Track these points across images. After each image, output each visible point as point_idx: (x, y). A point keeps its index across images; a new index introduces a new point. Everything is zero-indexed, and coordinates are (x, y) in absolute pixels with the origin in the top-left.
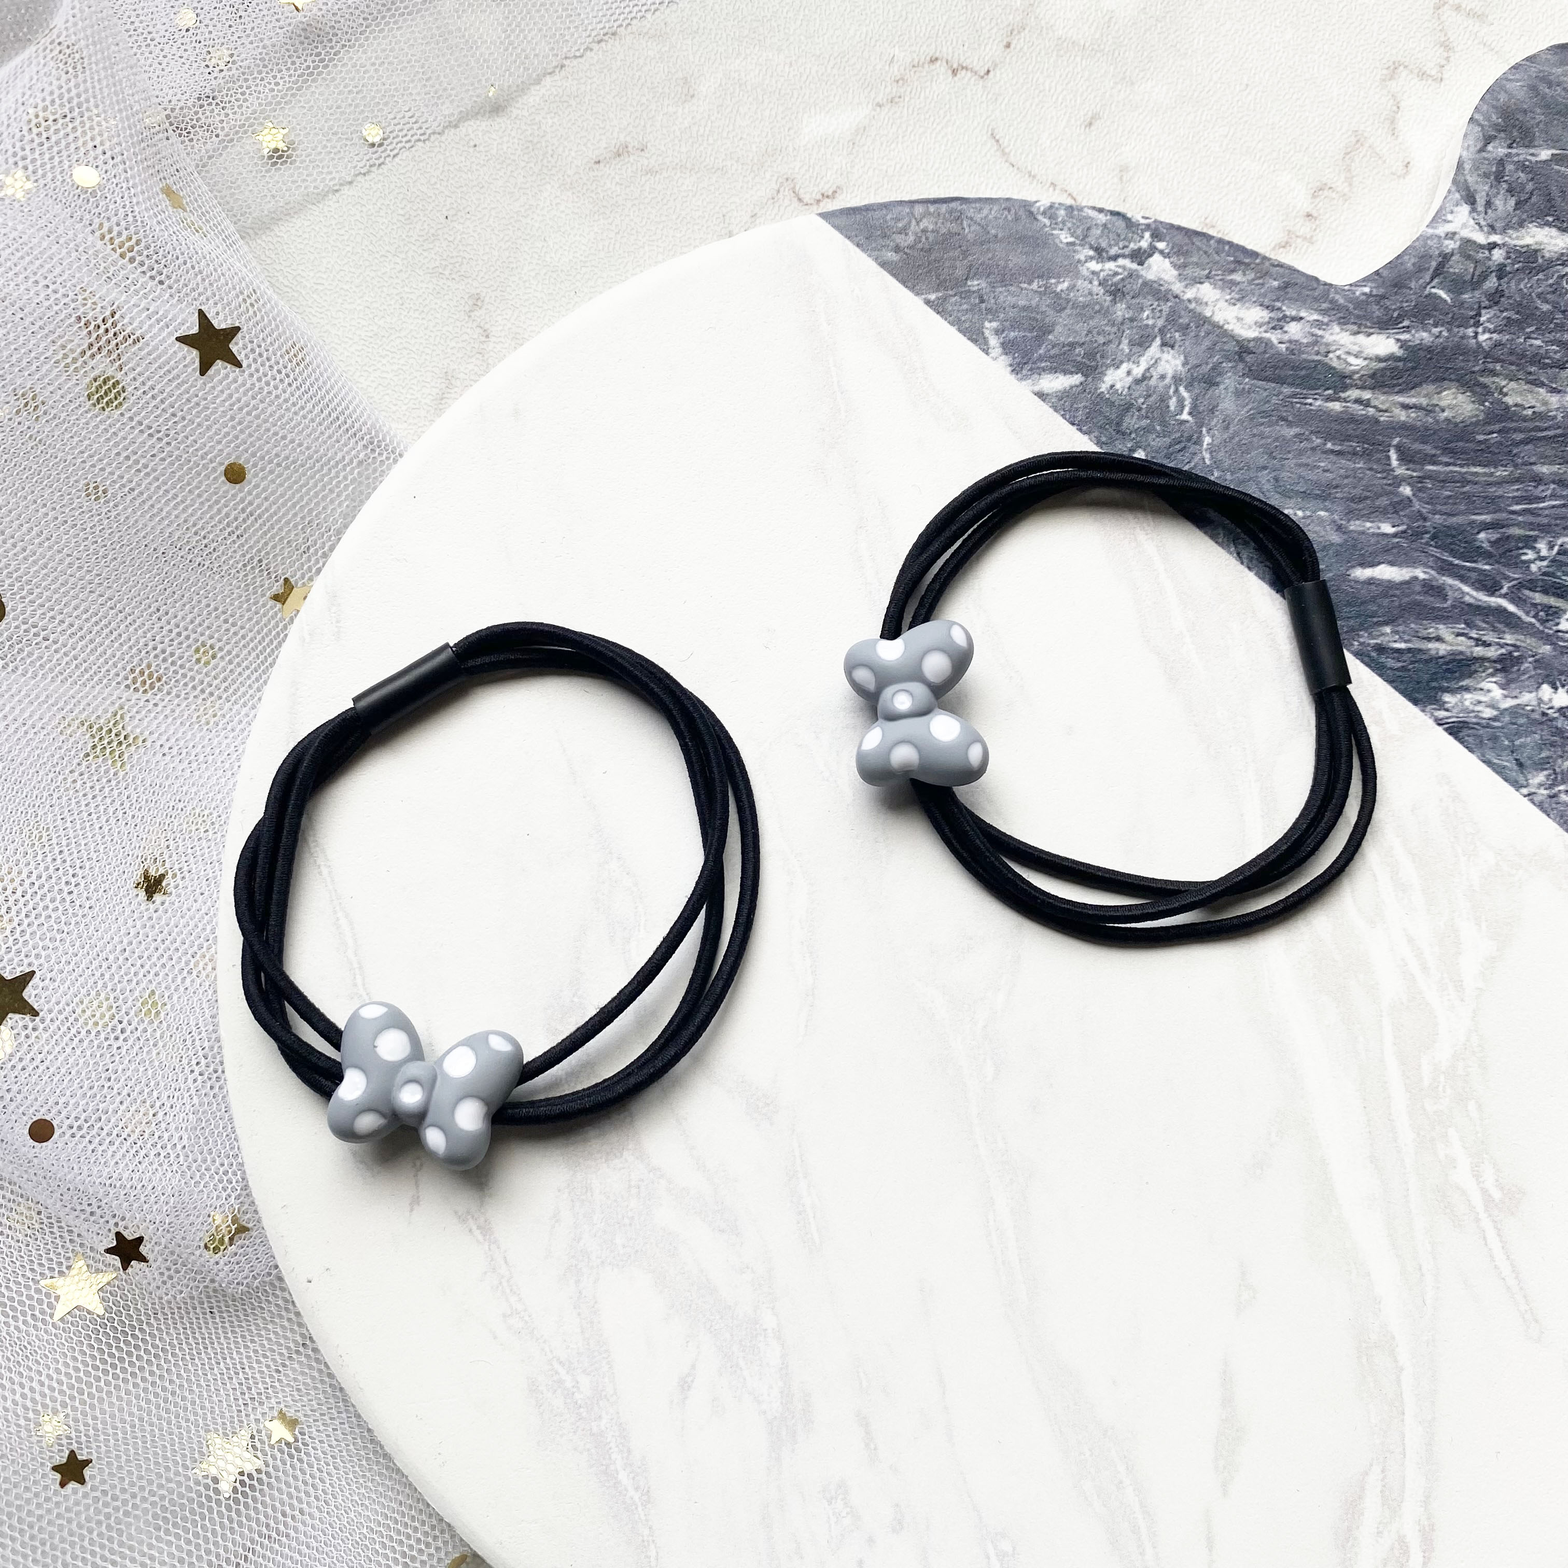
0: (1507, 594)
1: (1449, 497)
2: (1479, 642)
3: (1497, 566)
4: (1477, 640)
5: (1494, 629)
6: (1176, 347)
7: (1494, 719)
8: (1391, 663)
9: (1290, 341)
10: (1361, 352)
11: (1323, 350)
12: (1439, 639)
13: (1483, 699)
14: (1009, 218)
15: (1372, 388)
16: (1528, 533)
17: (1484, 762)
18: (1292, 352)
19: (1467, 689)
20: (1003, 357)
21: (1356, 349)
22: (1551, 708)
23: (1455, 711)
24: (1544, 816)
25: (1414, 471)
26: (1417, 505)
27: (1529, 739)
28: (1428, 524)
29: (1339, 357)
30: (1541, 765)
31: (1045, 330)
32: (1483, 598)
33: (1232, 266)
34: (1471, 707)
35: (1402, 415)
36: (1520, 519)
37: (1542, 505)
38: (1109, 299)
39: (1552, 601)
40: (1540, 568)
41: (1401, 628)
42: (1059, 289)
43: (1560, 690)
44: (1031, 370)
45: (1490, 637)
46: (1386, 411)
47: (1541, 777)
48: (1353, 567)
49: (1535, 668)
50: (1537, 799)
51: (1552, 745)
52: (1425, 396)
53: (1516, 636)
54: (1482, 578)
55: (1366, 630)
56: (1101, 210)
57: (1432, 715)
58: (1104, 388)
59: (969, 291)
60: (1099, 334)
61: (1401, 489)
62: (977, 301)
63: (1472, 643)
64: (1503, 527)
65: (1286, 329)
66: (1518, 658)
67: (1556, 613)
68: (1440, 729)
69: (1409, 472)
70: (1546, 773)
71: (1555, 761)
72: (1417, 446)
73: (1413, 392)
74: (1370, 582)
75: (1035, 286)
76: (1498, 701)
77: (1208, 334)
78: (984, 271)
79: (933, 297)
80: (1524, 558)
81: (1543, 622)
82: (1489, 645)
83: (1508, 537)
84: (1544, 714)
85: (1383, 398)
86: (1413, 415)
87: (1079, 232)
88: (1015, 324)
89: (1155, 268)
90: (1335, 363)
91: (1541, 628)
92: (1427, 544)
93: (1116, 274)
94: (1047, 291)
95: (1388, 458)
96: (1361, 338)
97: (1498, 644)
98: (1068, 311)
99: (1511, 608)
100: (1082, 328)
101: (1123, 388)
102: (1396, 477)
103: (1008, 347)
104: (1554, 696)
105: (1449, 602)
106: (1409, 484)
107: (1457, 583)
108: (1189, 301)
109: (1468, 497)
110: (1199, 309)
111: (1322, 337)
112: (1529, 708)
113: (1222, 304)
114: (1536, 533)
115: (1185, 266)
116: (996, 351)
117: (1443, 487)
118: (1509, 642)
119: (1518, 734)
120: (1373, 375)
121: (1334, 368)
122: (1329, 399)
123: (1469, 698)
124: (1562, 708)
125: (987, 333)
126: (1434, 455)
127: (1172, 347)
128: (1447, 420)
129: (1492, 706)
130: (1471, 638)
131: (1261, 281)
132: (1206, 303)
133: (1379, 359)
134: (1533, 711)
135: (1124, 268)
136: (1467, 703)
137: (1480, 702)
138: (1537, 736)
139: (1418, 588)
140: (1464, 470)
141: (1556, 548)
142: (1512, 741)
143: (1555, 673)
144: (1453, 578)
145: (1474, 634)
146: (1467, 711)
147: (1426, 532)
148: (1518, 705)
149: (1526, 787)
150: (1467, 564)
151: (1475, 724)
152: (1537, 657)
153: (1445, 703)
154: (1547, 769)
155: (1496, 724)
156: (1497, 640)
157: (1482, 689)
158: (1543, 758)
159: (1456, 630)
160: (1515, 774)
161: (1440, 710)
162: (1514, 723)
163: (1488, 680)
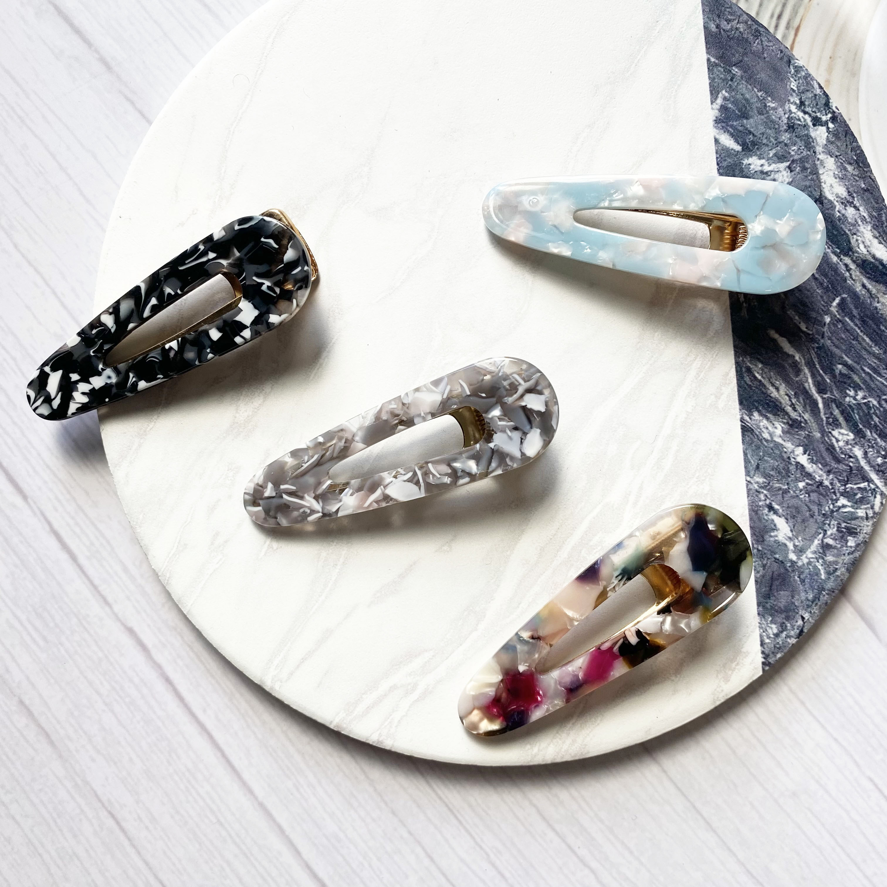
0: (825, 398)
1: (843, 339)
2: (793, 406)
3: (833, 384)
4: (793, 404)
5: (804, 407)
6: (793, 173)
7: (767, 441)
8: (747, 379)
9: (843, 215)
10: (869, 247)
11: (854, 231)
12: (777, 389)
13: (770, 428)
14: (778, 56)
15: (858, 265)
16: (860, 383)
17: (744, 452)
18: (840, 220)
19: (768, 419)
20: (717, 111)
21: (868, 243)
22: (794, 458)
23: (753, 422)
24: (746, 495)
25: (839, 314)
26: (825, 329)
27: (772, 461)
28: (822, 341)
29: (857, 240)
30: (766, 475)
31: (745, 115)
32: (813, 391)
33: (852, 162)
34: (762, 427)
35: (858, 288)
36: (863, 375)
37: (879, 378)
38: (785, 127)
39: (841, 419)
40: (850, 402)
41: (766, 370)
42: (768, 104)
43: (806, 456)
44: (723, 127)
45: (799, 408)
46: (854, 280)
47: (761, 480)
48: (773, 328)
49: (805, 437)
50: (751, 486)
51: (779, 472)
52: (877, 290)
53: (811, 418)
54: (822, 383)
55: (751, 357)
56: (821, 87)
57: (742, 414)
58: (745, 162)
59: (730, 71)
60: (766, 138)
61: (826, 317)
62: (729, 78)
63: (789, 403)
64: (852, 371)
65: (847, 208)
66: (802, 427)
67: (836, 424)
68: (740, 423)
69: (836, 313)
70: (765, 480)
71: (773, 480)
72: (852, 306)
73: (874, 283)
74: (773, 341)
75: (760, 94)
76: (775, 435)
77: (812, 180)
78: (745, 69)
79: (713, 60)
80: (848, 391)
81: (828, 423)
82: (796, 411)
83: (849, 377)
84: (789, 458)
85: (858, 273)
86: (863, 292)
87: (802, 88)
88: (735, 102)
89: (818, 132)
90: (853, 241)
91: (825, 425)
92: (813, 348)
93: (799, 120)
94: (763, 101)
95: (834, 299)
96: (876, 241)
97: (800, 414)
98: (762, 117)
99: (821, 405)
100: (762, 129)
101: (753, 169)
102: (828, 309)
103: (723, 108)
104: (801, 455)
105: (797, 379)
106: (831, 318)
107: (809, 375)
108: (818, 159)
109: (851, 346)
110: (819, 166)
111: (859, 225)
112: (785, 450)
113: (831, 173)
114: (864, 387)
115: (832, 143)
116: (717, 106)
117: (844, 332)
118: (805, 417)
119: (770, 455)
120: (864, 261)
121: (850, 243)
122: (834, 253)
123: (765, 422)
124: (799, 463)
125: (720, 95)
126: (855, 317)
127: (791, 171)
128: (876, 308)
129: (771, 435)
130: (791, 401)
131: (858, 179)
132: (824, 167)
133: (874, 257)
134: (786, 452)
135: (805, 120)
136: (762, 424)
137: (767, 428)
138: (777, 464)
139: (790, 361)
140: (861, 334)
141: (865, 401)
142: (764, 456)
143: (811, 447)
144: (809, 372)
145: (794, 401)
146: (758, 427)
147: (818, 343)
148: (782, 445)
149: (751, 478)
150: (821, 372)
151: (756, 434)
152: (811, 434)
153: (752, 415)
154: (767, 479)
155: (765, 443)
156: (801, 412)
157: (773, 424)
158: (769, 474)
159: (788, 392)
160: (751, 469)
161: (748, 416)
162: (772, 450)
163: (780, 423)
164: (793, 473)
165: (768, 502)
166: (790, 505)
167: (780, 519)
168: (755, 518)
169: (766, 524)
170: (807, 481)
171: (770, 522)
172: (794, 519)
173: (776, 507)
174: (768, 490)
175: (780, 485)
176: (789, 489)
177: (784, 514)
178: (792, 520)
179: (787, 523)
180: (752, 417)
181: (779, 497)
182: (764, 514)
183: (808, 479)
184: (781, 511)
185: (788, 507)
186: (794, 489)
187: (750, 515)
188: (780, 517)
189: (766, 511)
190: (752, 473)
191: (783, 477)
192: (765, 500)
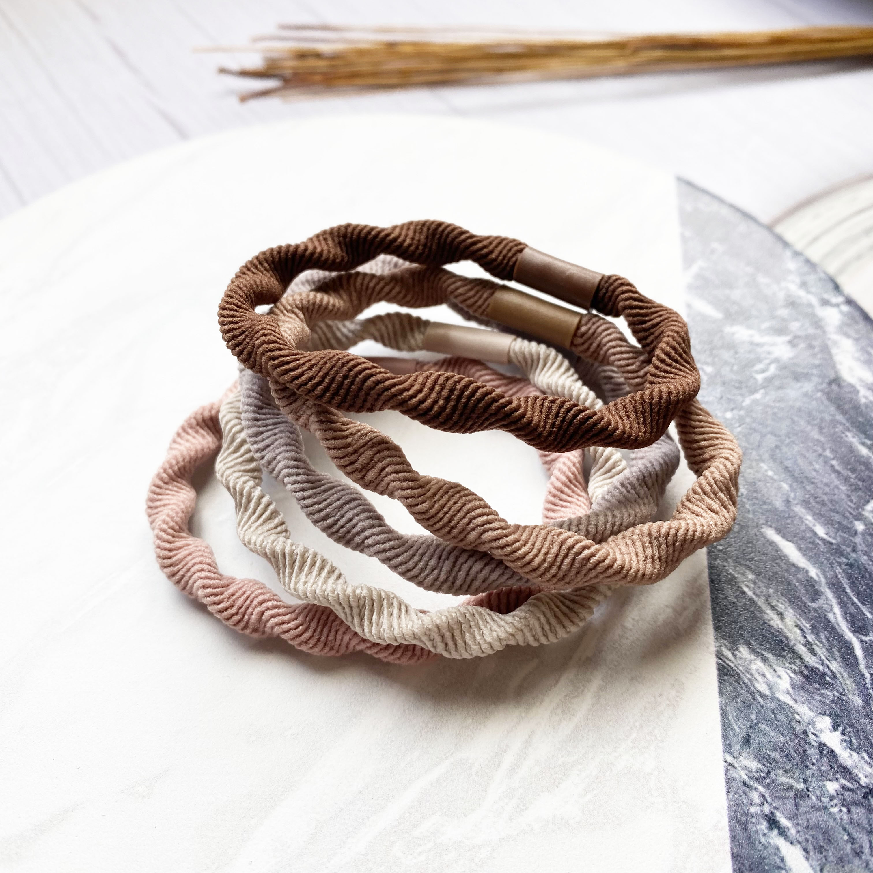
0: (865, 642)
4: (809, 643)
5: (830, 651)
6: (796, 349)
7: (762, 695)
12: (780, 615)
13: (769, 675)
17: (721, 709)
18: (866, 406)
19: (765, 660)
20: (691, 278)
22: (815, 735)
23: (739, 661)
24: (724, 789)
26: (857, 540)
27: (773, 734)
28: (854, 555)
30: (762, 758)
31: (728, 286)
32: (844, 628)
34: (754, 672)
38: (782, 303)
41: (761, 584)
42: (759, 280)
43: (838, 734)
44: (699, 293)
45: (822, 652)
47: (754, 765)
48: (771, 526)
49: (833, 701)
50: (732, 773)
51: (787, 756)
53: (842, 670)
54: (858, 617)
57: (720, 646)
59: (710, 246)
60: (756, 310)
61: (857, 523)
62: (708, 251)
63: (802, 640)
66: (827, 683)
68: (714, 660)
70: (760, 766)
71: (777, 768)
74: (772, 543)
75: (747, 269)
76: (779, 689)
77: (823, 359)
78: (730, 246)
79: (688, 234)
82: (815, 654)
84: (805, 733)
88: (715, 273)
89: (827, 313)
91: (868, 685)
92: (839, 563)
93: (801, 298)
94: (752, 276)
95: (869, 502)
97: (822, 661)
98: (751, 290)
99: (859, 652)
100: (750, 301)
101: (740, 339)
102: (860, 513)
103: (699, 277)
104: (828, 731)
105: (814, 605)
106: (866, 525)
107: (834, 602)
108: (830, 339)
110: (831, 346)
112: (797, 717)
113: (849, 355)
116: (691, 273)
118: (832, 668)
119: (769, 722)
123: (758, 665)
124: (825, 745)
125: (696, 264)
127: (793, 347)
129: (771, 687)
130: (805, 637)
132: (839, 348)
134: (799, 722)
135: (809, 299)
136: (754, 667)
137: (764, 675)
138: (782, 739)
139: (801, 577)
142: (759, 721)
143: (846, 720)
144: (835, 597)
145: (811, 638)
146: (748, 670)
147: (847, 558)
148: (791, 707)
149: (734, 757)
150: (856, 600)
151: (744, 683)
152: (844, 698)
153: (738, 650)
154: (764, 765)
155: (760, 700)
156: (823, 657)
157: (775, 670)
158: (769, 756)
159: (799, 623)
160: (736, 741)
161: (730, 650)
162: (773, 713)
163: (787, 671)
164: (814, 761)
165: (767, 809)
166: (811, 824)
167: (792, 848)
168: (742, 837)
169: (765, 853)
170: (843, 781)
171: (771, 851)
172: (821, 853)
173: (784, 822)
174: (768, 786)
175: (791, 781)
176: (808, 790)
177: (800, 839)
178: (819, 856)
179: (807, 859)
180: (737, 653)
181: (790, 804)
182: (760, 833)
183: (844, 778)
184: (793, 831)
185: (807, 827)
186: (819, 794)
187: (732, 829)
188: (792, 843)
189: (764, 826)
190: (736, 749)
191: (796, 766)
192: (762, 804)
